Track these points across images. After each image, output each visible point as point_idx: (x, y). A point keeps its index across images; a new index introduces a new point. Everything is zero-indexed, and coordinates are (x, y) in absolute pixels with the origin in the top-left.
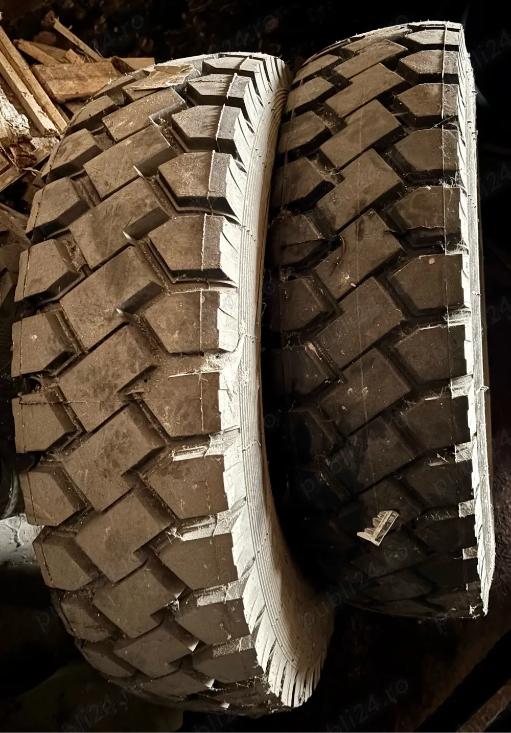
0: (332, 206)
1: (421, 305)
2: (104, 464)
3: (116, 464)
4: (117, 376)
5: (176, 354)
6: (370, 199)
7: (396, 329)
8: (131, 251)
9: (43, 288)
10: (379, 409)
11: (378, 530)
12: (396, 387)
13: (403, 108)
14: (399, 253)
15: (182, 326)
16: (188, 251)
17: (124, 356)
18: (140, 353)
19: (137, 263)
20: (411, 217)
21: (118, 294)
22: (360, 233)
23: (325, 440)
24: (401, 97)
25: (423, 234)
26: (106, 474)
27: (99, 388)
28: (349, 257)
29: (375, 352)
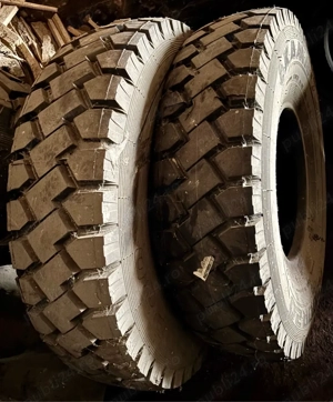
0: (191, 87)
1: (229, 135)
2: (44, 194)
3: (50, 195)
4: (56, 149)
5: (86, 140)
6: (210, 82)
7: (215, 148)
8: (74, 91)
9: (31, 110)
10: (204, 193)
11: (204, 270)
12: (213, 181)
13: (237, 40)
14: (221, 108)
15: (91, 125)
16: (100, 91)
17: (61, 139)
18: (69, 138)
19: (76, 96)
20: (229, 90)
21: (64, 111)
22: (203, 99)
23: (176, 212)
24: (236, 35)
25: (234, 98)
26: (45, 200)
27: (47, 155)
28: (195, 110)
29: (204, 161)
